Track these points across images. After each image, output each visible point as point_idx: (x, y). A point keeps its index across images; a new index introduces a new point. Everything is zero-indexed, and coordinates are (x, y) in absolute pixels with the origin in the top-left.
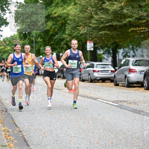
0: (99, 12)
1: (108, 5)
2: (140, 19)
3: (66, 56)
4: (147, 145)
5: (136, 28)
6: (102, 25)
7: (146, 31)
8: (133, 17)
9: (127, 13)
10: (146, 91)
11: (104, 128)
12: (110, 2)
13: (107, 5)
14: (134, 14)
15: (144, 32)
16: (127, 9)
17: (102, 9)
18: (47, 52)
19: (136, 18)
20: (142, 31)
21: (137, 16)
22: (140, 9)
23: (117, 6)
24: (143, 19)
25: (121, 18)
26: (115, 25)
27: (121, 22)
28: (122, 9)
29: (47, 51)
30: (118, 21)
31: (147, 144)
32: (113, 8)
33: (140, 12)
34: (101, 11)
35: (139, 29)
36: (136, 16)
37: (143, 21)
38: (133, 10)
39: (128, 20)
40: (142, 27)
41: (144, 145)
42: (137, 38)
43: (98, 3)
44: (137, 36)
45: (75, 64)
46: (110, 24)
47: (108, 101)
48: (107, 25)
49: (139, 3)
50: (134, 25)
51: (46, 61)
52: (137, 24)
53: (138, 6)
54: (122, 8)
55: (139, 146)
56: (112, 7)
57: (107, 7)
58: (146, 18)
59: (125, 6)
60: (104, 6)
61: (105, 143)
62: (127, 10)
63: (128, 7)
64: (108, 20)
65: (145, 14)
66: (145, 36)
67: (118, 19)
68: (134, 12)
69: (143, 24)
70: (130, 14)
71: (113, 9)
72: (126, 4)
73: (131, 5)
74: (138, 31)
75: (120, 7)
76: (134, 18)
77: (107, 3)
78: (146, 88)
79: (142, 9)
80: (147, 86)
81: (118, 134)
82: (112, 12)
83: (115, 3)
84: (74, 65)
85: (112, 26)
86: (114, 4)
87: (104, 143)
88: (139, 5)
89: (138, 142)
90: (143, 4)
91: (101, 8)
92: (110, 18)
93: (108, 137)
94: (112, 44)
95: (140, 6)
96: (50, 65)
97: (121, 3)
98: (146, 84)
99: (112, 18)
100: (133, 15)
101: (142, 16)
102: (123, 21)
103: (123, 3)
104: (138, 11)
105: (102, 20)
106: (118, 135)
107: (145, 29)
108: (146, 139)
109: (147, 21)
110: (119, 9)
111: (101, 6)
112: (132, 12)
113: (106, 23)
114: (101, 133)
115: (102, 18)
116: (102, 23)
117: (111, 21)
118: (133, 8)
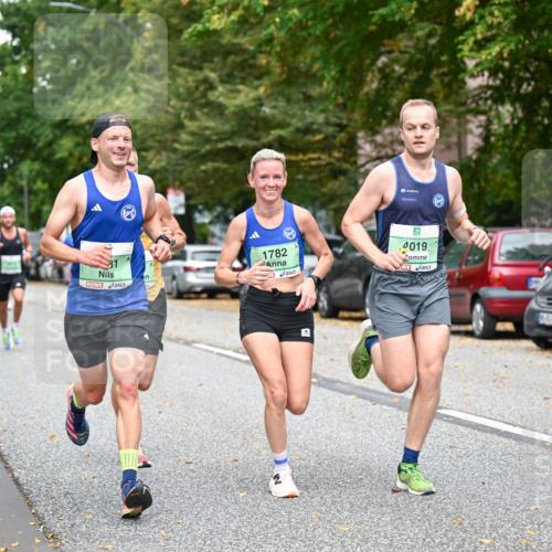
0: (198, 113)
1: (222, 94)
2: (308, 130)
3: (374, 201)
4: (328, 465)
5: (297, 155)
6: (208, 147)
7: (323, 163)
8: (288, 125)
9: (273, 116)
10: (324, 321)
11: (215, 422)
12: (228, 87)
13: (219, 94)
14: (293, 116)
15: (318, 167)
16: (273, 103)
17: (209, 104)
18: (262, 183)
19: (298, 130)
20: (313, 163)
21: (300, 124)
22: (307, 105)
23: (247, 96)
24: (315, 132)
25: (256, 129)
26: (243, 147)
27: (258, 139)
28: (262, 105)
29: (264, 177)
30: (250, 137)
31: (326, 462)
32: (238, 102)
33: (307, 113)
34: (206, 110)
35: (306, 158)
36: (296, 123)
37: (314, 135)
38: (288, 108)
39: (275, 133)
40: (314, 152)
41: (320, 464)
42: (299, 180)
43: (197, 88)
44: (300, 177)
45: (425, 246)
46: (229, 143)
47: (224, 348)
48: (221, 145)
49: (304, 90)
50: (293, 146)
51: (255, 235)
52: (300, 144)
53: (301, 96)
54: (260, 102)
55: (306, 467)
56: (235, 98)
57: (221, 99)
58: (324, 129)
59: (268, 97)
60: (212, 96)
61: (217, 462)
62: (274, 107)
63: (276, 100)
64: (223, 133)
65: (321, 118)
66: (322, 175)
67: (250, 130)
68: (290, 112)
69: (316, 146)
70: (280, 117)
71: (236, 106)
72: (269, 92)
73: (284, 95)
74: (303, 164)
75: (254, 100)
76: (291, 129)
77: (220, 89)
78: (324, 313)
79: (314, 104)
80: (326, 307)
81: (251, 437)
82: (234, 113)
83: (241, 87)
84: (421, 253)
85: (233, 149)
86: (239, 92)
87: (213, 460)
88: (304, 94)
89: (304, 456)
90: (315, 91)
91: (203, 101)
92: (227, 127)
93: (224, 444)
94: (236, 197)
95: (308, 98)
96: (282, 259)
97: (256, 88)
98: (325, 303)
99: (235, 129)
100: (288, 120)
101: (312, 123)
102: (264, 135)
103: (262, 90)
104: (303, 110)
105: (208, 132)
106: (250, 440)
107: (319, 159)
108: (324, 448)
109: (326, 138)
110: (252, 104)
111: (204, 95)
112: (286, 113)
113: (217, 141)
114: (207, 433)
115: (207, 128)
116: (208, 140)
117: (232, 134)
118: (288, 101)
